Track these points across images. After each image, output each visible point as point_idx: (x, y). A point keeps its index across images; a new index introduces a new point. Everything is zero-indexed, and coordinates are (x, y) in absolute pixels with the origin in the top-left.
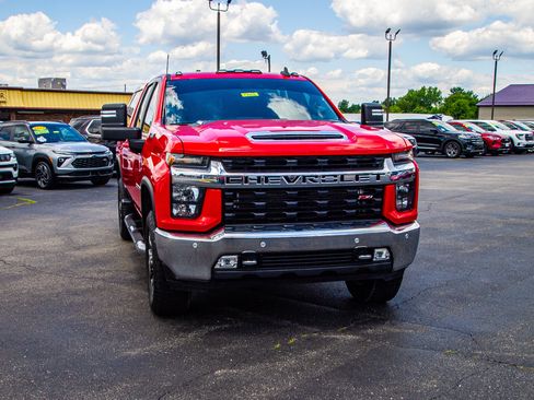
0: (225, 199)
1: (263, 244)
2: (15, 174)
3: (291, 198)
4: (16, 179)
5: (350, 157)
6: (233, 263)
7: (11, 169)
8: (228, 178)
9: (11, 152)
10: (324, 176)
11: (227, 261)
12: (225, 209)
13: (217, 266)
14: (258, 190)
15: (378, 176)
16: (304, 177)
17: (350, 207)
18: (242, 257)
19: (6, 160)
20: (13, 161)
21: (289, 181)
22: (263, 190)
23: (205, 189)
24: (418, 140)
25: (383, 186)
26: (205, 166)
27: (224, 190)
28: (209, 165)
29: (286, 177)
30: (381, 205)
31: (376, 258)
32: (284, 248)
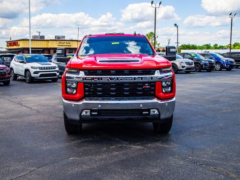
0: (85, 87)
1: (100, 106)
2: (58, 74)
3: (113, 87)
4: (58, 76)
5: (139, 69)
6: (89, 114)
7: (56, 72)
8: (86, 78)
9: (56, 65)
10: (126, 78)
11: (86, 112)
12: (85, 91)
13: (82, 114)
14: (98, 83)
15: (152, 78)
16: (118, 78)
17: (140, 91)
18: (92, 111)
19: (54, 69)
20: (57, 69)
21: (111, 80)
22: (100, 83)
23: (78, 82)
24: (236, 61)
25: (155, 82)
26: (78, 73)
27: (84, 83)
28: (79, 73)
29: (110, 78)
30: (154, 90)
31: (152, 113)
32: (108, 108)
